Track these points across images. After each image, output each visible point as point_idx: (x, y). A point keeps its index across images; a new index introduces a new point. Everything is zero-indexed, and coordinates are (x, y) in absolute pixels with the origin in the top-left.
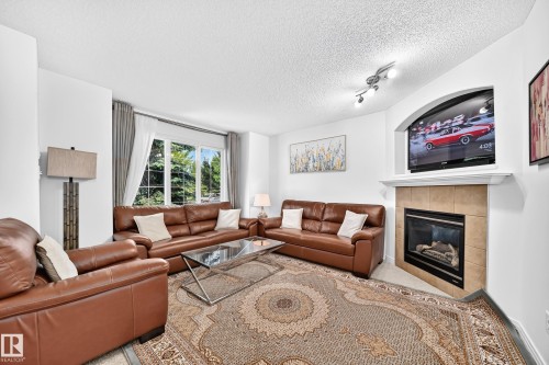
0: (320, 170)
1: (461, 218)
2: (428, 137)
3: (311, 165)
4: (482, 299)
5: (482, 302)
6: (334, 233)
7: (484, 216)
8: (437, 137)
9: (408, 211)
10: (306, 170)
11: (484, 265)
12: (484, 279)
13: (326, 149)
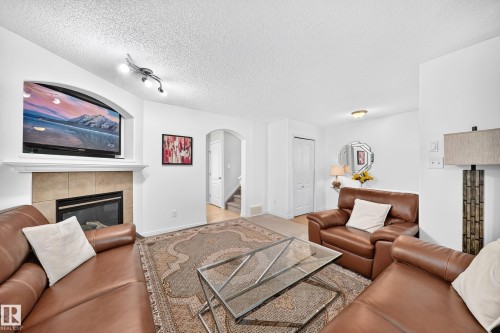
1: (120, 193)
7: (131, 189)
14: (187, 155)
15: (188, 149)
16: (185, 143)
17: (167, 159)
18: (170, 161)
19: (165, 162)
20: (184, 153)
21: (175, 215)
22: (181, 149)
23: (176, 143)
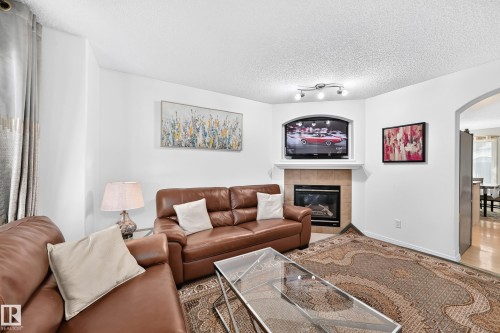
0: (214, 147)
1: (338, 188)
2: (303, 135)
3: (200, 140)
4: (351, 228)
5: (351, 229)
6: (253, 219)
7: (350, 185)
8: (310, 137)
9: (296, 187)
10: (192, 144)
11: (350, 210)
12: (350, 218)
13: (221, 124)
14: (416, 150)
15: (417, 140)
16: (413, 133)
17: (388, 156)
18: (392, 159)
19: (386, 160)
20: (410, 148)
21: (398, 225)
22: (406, 141)
23: (400, 135)
